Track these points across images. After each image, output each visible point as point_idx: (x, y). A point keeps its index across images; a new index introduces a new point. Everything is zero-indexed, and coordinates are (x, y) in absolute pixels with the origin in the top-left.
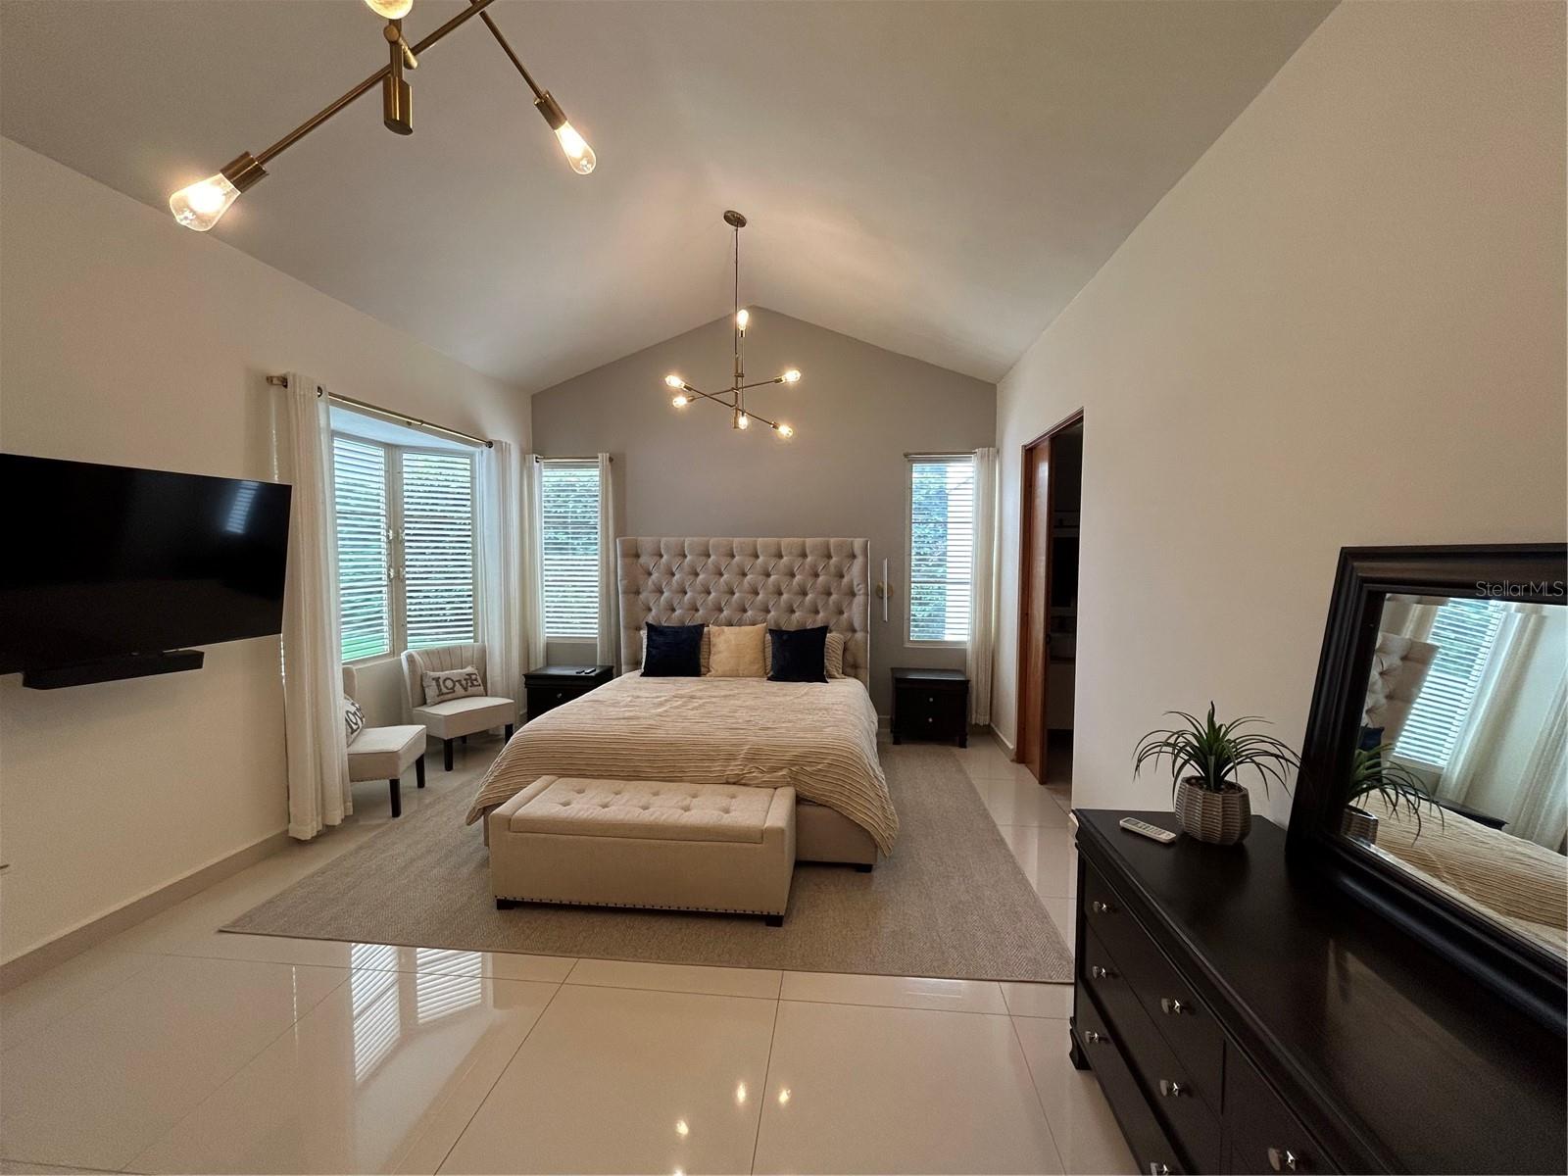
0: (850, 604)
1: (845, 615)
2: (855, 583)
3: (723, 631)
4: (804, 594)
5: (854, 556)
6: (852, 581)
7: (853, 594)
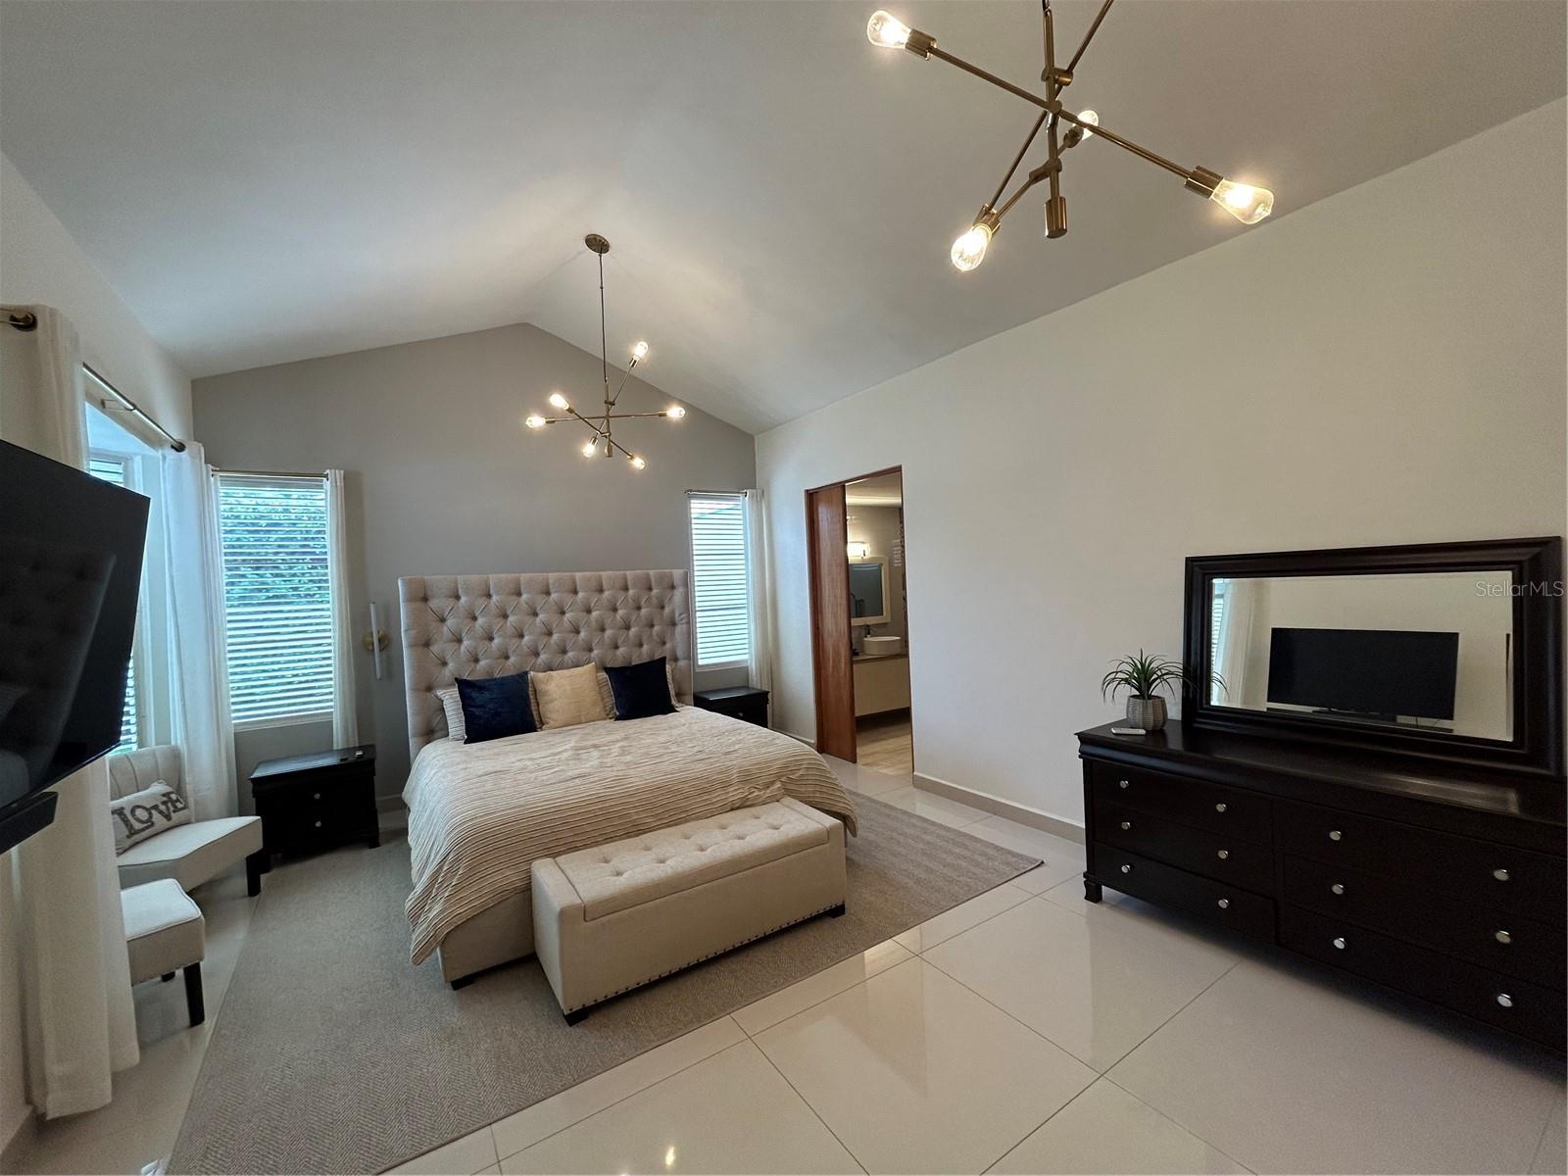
0: (673, 634)
1: (668, 645)
2: (677, 615)
3: (552, 676)
4: (628, 628)
5: (673, 587)
6: (673, 612)
7: (674, 624)
